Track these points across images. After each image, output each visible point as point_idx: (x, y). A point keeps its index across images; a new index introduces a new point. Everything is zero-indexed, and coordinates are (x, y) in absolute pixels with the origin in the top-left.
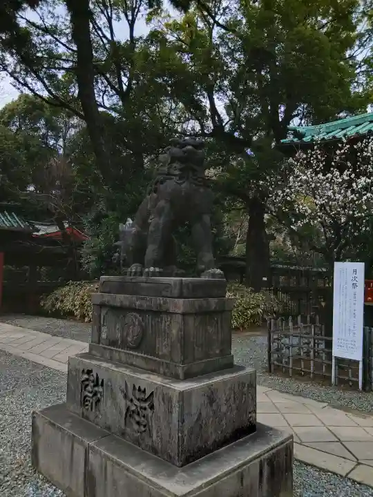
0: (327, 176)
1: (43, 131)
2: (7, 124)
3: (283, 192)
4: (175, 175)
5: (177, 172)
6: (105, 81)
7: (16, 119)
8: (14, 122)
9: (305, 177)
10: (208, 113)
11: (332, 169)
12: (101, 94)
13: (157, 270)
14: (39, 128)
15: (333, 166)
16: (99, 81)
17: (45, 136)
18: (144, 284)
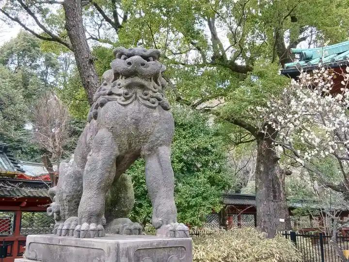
0: (336, 98)
1: (43, 68)
2: (5, 63)
3: (285, 118)
4: (119, 95)
5: (122, 91)
6: (100, 15)
7: (15, 56)
8: (13, 61)
9: (310, 100)
10: (210, 42)
11: (342, 89)
12: (97, 27)
13: (93, 226)
14: (38, 66)
15: (343, 87)
16: (95, 14)
17: (44, 73)
18: (73, 249)
